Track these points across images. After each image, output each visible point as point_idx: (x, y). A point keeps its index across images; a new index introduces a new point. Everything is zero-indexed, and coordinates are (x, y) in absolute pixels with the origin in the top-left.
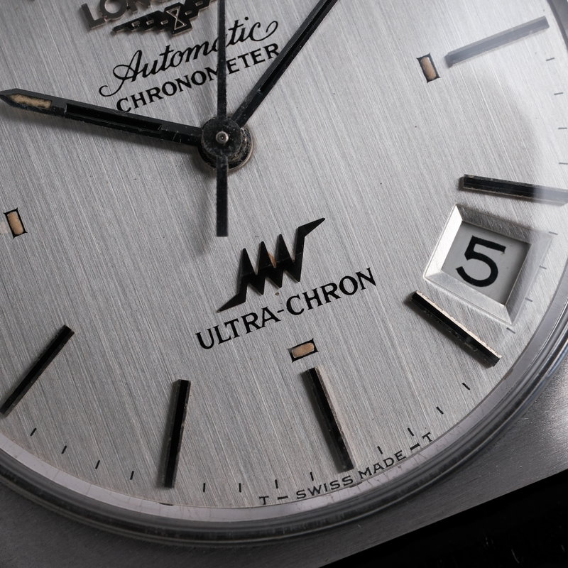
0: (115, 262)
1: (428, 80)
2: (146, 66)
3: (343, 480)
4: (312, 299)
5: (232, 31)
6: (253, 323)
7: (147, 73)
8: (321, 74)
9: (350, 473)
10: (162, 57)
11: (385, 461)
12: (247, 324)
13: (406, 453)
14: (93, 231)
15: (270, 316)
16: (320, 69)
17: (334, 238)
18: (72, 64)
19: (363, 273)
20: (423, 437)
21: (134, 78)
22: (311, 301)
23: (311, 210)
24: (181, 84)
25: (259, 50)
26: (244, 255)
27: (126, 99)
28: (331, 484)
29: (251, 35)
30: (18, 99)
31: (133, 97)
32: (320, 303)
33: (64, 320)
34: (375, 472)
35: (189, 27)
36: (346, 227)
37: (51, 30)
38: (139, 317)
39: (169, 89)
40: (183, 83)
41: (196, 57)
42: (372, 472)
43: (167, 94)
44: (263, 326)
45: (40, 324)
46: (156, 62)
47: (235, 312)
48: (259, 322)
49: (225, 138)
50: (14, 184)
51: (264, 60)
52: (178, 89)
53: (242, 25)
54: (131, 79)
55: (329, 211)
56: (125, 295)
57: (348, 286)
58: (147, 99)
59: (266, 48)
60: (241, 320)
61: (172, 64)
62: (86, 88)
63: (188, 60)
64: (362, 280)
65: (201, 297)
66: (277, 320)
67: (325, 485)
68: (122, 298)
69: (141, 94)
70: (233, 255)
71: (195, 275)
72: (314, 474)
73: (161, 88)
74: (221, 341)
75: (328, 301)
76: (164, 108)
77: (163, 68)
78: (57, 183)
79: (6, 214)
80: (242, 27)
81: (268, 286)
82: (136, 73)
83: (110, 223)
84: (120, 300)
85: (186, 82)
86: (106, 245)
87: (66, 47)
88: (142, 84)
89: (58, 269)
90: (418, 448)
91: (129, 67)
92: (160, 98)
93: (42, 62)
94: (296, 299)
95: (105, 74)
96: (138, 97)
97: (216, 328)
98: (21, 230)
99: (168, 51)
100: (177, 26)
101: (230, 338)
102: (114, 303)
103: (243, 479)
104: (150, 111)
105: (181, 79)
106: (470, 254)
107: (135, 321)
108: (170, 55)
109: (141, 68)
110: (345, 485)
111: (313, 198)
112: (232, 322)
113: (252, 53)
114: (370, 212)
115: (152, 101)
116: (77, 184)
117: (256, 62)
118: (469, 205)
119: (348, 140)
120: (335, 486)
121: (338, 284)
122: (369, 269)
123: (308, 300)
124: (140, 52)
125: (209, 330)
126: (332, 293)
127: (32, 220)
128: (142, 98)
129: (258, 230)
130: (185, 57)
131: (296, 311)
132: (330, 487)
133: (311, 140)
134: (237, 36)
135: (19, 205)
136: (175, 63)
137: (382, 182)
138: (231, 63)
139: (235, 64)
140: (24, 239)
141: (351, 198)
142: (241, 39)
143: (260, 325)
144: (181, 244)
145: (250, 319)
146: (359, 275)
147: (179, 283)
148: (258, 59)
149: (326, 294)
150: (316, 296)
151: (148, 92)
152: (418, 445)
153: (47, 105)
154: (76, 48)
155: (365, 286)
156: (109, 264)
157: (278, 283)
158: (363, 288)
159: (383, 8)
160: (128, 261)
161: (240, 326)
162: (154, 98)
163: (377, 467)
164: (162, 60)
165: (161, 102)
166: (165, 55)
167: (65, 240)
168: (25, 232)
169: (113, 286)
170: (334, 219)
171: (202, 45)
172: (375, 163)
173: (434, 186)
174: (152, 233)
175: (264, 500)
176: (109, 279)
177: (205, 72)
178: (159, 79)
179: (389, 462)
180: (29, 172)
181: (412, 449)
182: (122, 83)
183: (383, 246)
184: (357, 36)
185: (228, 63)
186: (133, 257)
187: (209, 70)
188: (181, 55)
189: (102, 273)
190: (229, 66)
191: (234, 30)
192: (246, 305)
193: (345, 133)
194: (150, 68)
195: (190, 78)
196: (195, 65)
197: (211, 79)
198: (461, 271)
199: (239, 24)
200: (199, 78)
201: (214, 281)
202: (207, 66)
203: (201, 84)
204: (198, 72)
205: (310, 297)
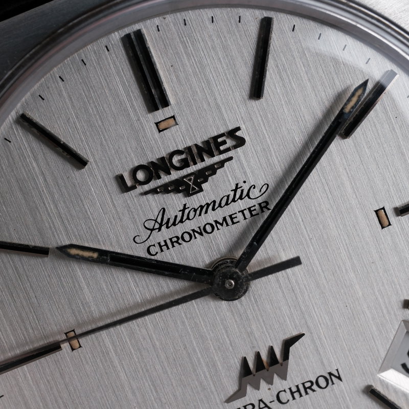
0: (149, 367)
1: (383, 227)
2: (169, 219)
4: (295, 392)
5: (233, 192)
7: (170, 225)
8: (302, 223)
10: (181, 213)
14: (131, 345)
15: (263, 406)
17: (311, 347)
18: (113, 220)
19: (333, 372)
21: (160, 229)
22: (295, 394)
23: (294, 327)
24: (195, 233)
25: (255, 206)
26: (245, 361)
27: (154, 245)
29: (248, 195)
30: (74, 251)
31: (159, 244)
32: (301, 396)
35: (201, 190)
36: (320, 339)
37: (96, 193)
39: (187, 237)
40: (197, 232)
41: (206, 212)
43: (185, 241)
46: (176, 217)
47: (238, 403)
49: (232, 284)
50: (71, 311)
51: (258, 214)
52: (193, 237)
53: (241, 187)
54: (157, 230)
55: (308, 327)
57: (322, 382)
58: (170, 245)
59: (260, 204)
60: (243, 408)
63: (200, 215)
64: (332, 377)
65: (212, 393)
66: (269, 408)
68: (155, 394)
69: (165, 241)
70: (236, 361)
71: (208, 376)
73: (180, 237)
75: (307, 393)
76: (183, 252)
77: (181, 221)
79: (66, 334)
80: (241, 189)
81: (263, 384)
82: (161, 225)
83: (144, 339)
84: (153, 396)
85: (199, 231)
86: (142, 356)
87: (107, 206)
88: (166, 234)
89: (106, 373)
91: (156, 221)
92: (180, 244)
93: (89, 218)
94: (283, 392)
95: (138, 227)
96: (163, 243)
98: (78, 346)
99: (185, 208)
100: (192, 190)
102: (148, 397)
104: (172, 256)
105: (196, 229)
108: (187, 211)
109: (165, 221)
111: (295, 318)
113: (249, 209)
114: (338, 327)
115: (173, 246)
117: (252, 215)
119: (322, 274)
121: (314, 381)
122: (337, 370)
123: (292, 393)
124: (164, 209)
126: (310, 388)
128: (166, 244)
129: (255, 342)
130: (198, 212)
131: (283, 401)
134: (238, 196)
135: (75, 327)
136: (191, 217)
137: (347, 305)
138: (233, 216)
139: (236, 217)
140: (80, 352)
141: (324, 317)
142: (241, 198)
144: (197, 353)
145: (250, 407)
146: (330, 374)
147: (197, 383)
148: (254, 213)
149: (305, 389)
150: (298, 390)
151: (171, 239)
153: (95, 255)
154: (115, 207)
155: (334, 382)
156: (144, 370)
157: (270, 382)
158: (333, 384)
159: (349, 173)
160: (158, 367)
162: (175, 244)
164: (181, 215)
165: (180, 247)
166: (183, 211)
167: (111, 352)
168: (80, 347)
169: (147, 385)
170: (311, 333)
171: (211, 203)
172: (342, 291)
173: (386, 307)
174: (176, 346)
176: (144, 381)
177: (214, 224)
178: (179, 230)
180: (82, 302)
182: (151, 233)
183: (348, 353)
184: (329, 194)
185: (230, 216)
186: (162, 364)
187: (216, 222)
188: (195, 210)
189: (139, 376)
190: (232, 219)
191: (235, 191)
192: (247, 398)
193: (319, 268)
194: (171, 221)
195: (202, 228)
196: (205, 218)
197: (218, 229)
198: (404, 366)
199: (239, 186)
200: (209, 228)
201: (222, 380)
202: (215, 219)
203: (211, 233)
204: (208, 224)
205: (293, 391)
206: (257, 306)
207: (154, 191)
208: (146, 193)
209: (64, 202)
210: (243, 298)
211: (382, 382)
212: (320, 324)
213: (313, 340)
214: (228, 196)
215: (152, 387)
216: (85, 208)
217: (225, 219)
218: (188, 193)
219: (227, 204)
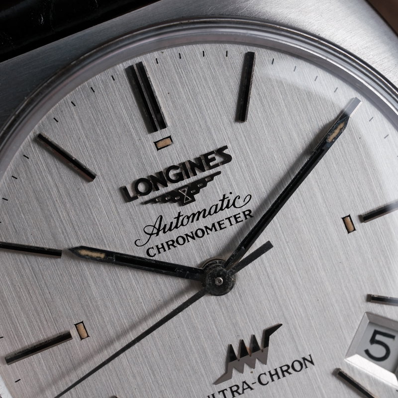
0: (148, 354)
1: (349, 232)
2: (165, 225)
4: (274, 375)
5: (221, 201)
6: (236, 391)
7: (166, 230)
8: (280, 229)
10: (176, 219)
12: (233, 392)
15: (247, 387)
16: (279, 225)
17: (288, 336)
18: (117, 226)
19: (307, 358)
21: (157, 234)
22: (274, 377)
23: (273, 318)
24: (188, 237)
25: (239, 214)
26: (231, 349)
27: (153, 248)
29: (234, 204)
30: (84, 252)
31: (157, 246)
32: (279, 378)
33: (115, 392)
35: (194, 200)
36: (295, 329)
37: (102, 203)
38: (164, 389)
39: (181, 241)
40: (190, 236)
41: (198, 219)
43: (179, 244)
44: (243, 393)
45: (100, 395)
46: (172, 223)
47: (225, 385)
48: (240, 391)
49: (221, 281)
50: (80, 305)
51: (242, 221)
52: (186, 241)
53: (228, 197)
54: (156, 235)
55: (285, 318)
56: (154, 375)
57: (297, 366)
58: (166, 248)
59: (244, 212)
60: (229, 390)
61: (182, 224)
62: (126, 241)
63: (192, 221)
64: (305, 362)
65: (203, 376)
66: (252, 389)
68: (153, 377)
69: (162, 244)
70: (224, 348)
71: (199, 362)
73: (175, 240)
75: (284, 376)
76: (177, 253)
77: (176, 227)
78: (109, 304)
79: (76, 325)
80: (228, 199)
81: (246, 368)
82: (159, 230)
84: (151, 379)
85: (192, 236)
87: (112, 214)
88: (163, 238)
91: (154, 227)
92: (175, 247)
93: (96, 224)
94: (264, 375)
95: (139, 232)
96: (160, 246)
97: (213, 395)
98: (86, 335)
99: (179, 216)
100: (186, 200)
102: (147, 380)
104: (167, 257)
105: (188, 234)
106: (373, 341)
107: (161, 392)
108: (181, 218)
109: (162, 227)
111: (274, 310)
112: (223, 391)
113: (235, 216)
114: (311, 318)
115: (169, 249)
116: (121, 305)
117: (237, 222)
118: (374, 312)
119: (297, 272)
121: (290, 365)
122: (310, 355)
123: (271, 376)
124: (161, 217)
125: (208, 396)
126: (287, 371)
127: (93, 329)
128: (163, 247)
129: (239, 332)
130: (191, 219)
131: (264, 383)
133: (273, 273)
134: (225, 205)
135: (84, 319)
136: (184, 224)
137: (319, 299)
138: (221, 223)
139: (223, 224)
140: (88, 341)
141: (299, 310)
142: (227, 207)
143: (241, 392)
144: (189, 342)
145: (235, 389)
146: (304, 359)
147: (189, 367)
148: (239, 220)
149: (283, 372)
150: (277, 373)
151: (167, 243)
153: (102, 256)
154: (119, 215)
155: (308, 366)
156: (144, 356)
157: (252, 366)
158: (306, 367)
159: (320, 185)
160: (155, 354)
161: (228, 393)
162: (171, 247)
164: (176, 222)
165: (175, 249)
166: (178, 218)
168: (88, 336)
169: (146, 369)
170: (288, 323)
171: (202, 211)
172: (314, 287)
173: (352, 301)
174: (171, 335)
176: (144, 365)
177: (204, 229)
178: (174, 234)
180: (90, 297)
182: (150, 237)
183: (319, 340)
184: (303, 204)
185: (219, 223)
186: (159, 351)
187: (206, 227)
188: (188, 218)
189: (139, 362)
190: (220, 225)
191: (223, 201)
192: (232, 380)
193: (295, 268)
194: (168, 227)
195: (194, 233)
196: (197, 224)
197: (208, 234)
198: (367, 352)
199: (226, 197)
200: (200, 233)
201: (211, 365)
203: (201, 237)
204: (199, 229)
205: (272, 373)
206: (242, 300)
207: (153, 201)
208: (146, 203)
209: (75, 210)
210: (229, 294)
211: (348, 366)
212: (296, 316)
213: (289, 330)
214: (217, 206)
215: (150, 371)
216: (93, 216)
217: (213, 225)
218: (182, 202)
219: (215, 212)
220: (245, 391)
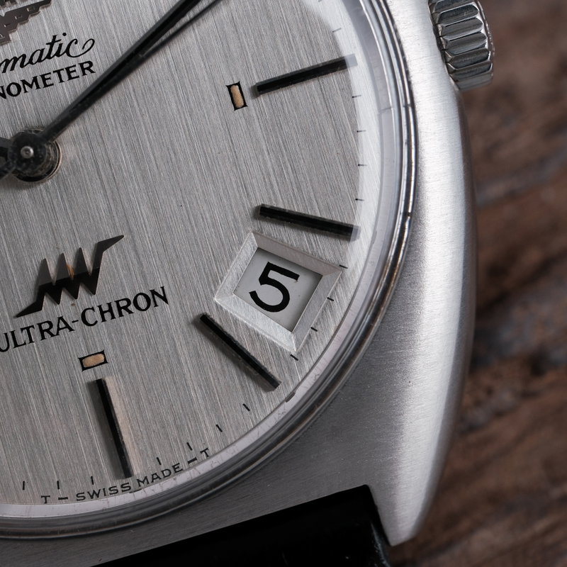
1: (236, 108)
3: (122, 486)
4: (106, 312)
5: (49, 46)
6: (48, 331)
9: (129, 480)
11: (163, 472)
12: (42, 331)
13: (183, 465)
15: (64, 326)
17: (132, 255)
19: (157, 291)
20: (201, 452)
22: (105, 315)
25: (75, 66)
28: (110, 489)
29: (67, 51)
32: (113, 317)
34: (152, 482)
41: (12, 69)
42: (150, 480)
44: (58, 334)
47: (30, 320)
48: (54, 330)
49: (29, 152)
51: (78, 77)
53: (60, 40)
55: (129, 228)
57: (142, 302)
59: (81, 65)
60: (37, 327)
63: (4, 71)
64: (155, 297)
66: (71, 330)
67: (104, 489)
70: (35, 265)
72: (95, 479)
74: (16, 345)
75: (121, 315)
80: (59, 43)
81: (64, 297)
85: (1, 92)
90: (196, 462)
94: (91, 311)
97: (13, 333)
101: (25, 344)
103: (27, 477)
106: (264, 279)
110: (123, 491)
111: (114, 215)
112: (28, 329)
113: (68, 69)
117: (70, 78)
119: (153, 161)
120: (114, 491)
121: (132, 299)
122: (163, 288)
123: (102, 313)
125: (6, 334)
126: (126, 308)
129: (60, 242)
130: (2, 67)
131: (90, 323)
132: (109, 492)
134: (54, 52)
137: (183, 204)
138: (46, 77)
139: (50, 78)
142: (58, 54)
143: (55, 334)
145: (46, 326)
146: (154, 292)
148: (73, 75)
149: (119, 308)
150: (110, 310)
152: (195, 459)
155: (158, 304)
157: (74, 295)
158: (156, 305)
161: (35, 333)
163: (155, 477)
170: (133, 236)
171: (20, 57)
173: (232, 212)
175: (46, 499)
177: (21, 84)
179: (166, 473)
181: (189, 462)
185: (43, 76)
187: (24, 82)
190: (44, 80)
191: (51, 44)
192: (43, 312)
193: (151, 154)
195: (5, 89)
196: (11, 76)
197: (26, 91)
198: (254, 295)
199: (57, 39)
200: (14, 90)
202: (23, 79)
203: (16, 95)
204: (13, 83)
205: (104, 310)
206: (67, 195)
213: (135, 247)
214: (42, 51)
217: (35, 79)
219: (40, 60)
220: (61, 332)
